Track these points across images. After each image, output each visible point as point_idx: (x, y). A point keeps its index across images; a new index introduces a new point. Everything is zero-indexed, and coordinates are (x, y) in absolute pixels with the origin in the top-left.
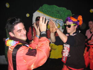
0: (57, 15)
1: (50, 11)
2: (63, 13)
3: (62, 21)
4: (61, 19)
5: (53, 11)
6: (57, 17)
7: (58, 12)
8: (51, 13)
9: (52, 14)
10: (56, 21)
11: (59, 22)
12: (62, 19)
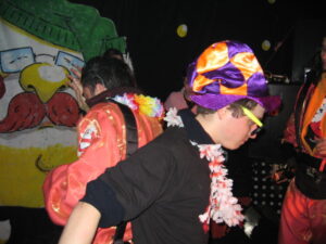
0: (63, 32)
1: (31, 14)
2: (87, 29)
3: (82, 57)
4: (76, 50)
5: (43, 16)
6: (62, 40)
7: (67, 20)
8: (38, 21)
9: (41, 28)
10: (56, 59)
11: (69, 61)
12: (81, 49)
